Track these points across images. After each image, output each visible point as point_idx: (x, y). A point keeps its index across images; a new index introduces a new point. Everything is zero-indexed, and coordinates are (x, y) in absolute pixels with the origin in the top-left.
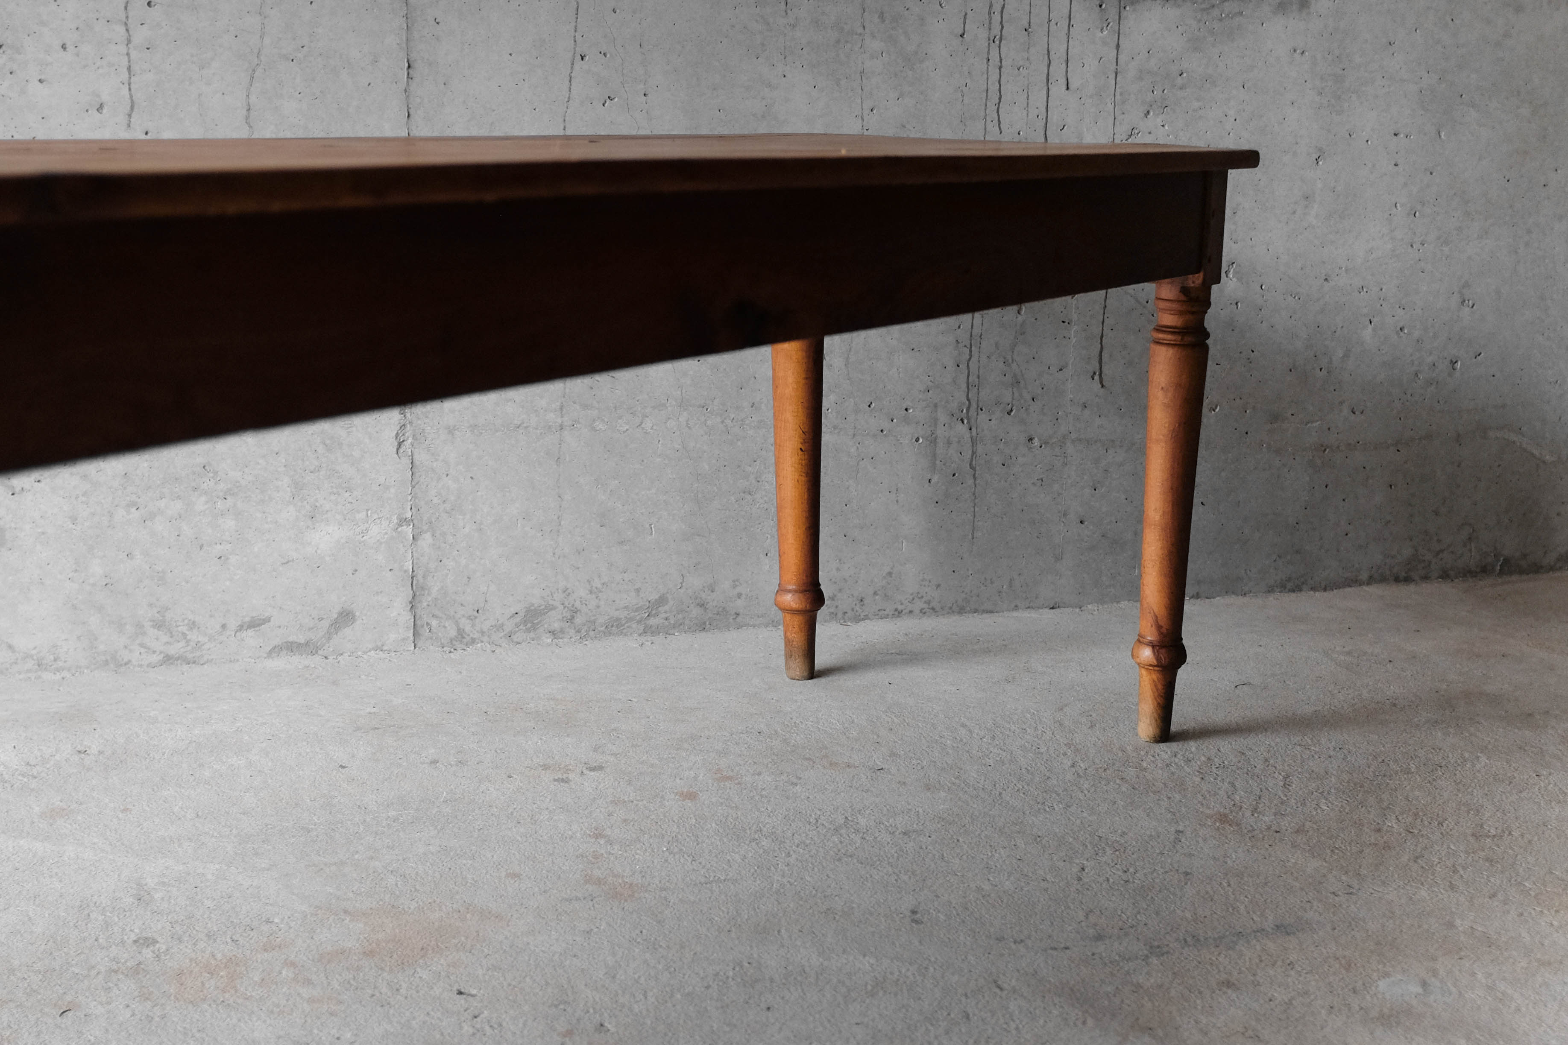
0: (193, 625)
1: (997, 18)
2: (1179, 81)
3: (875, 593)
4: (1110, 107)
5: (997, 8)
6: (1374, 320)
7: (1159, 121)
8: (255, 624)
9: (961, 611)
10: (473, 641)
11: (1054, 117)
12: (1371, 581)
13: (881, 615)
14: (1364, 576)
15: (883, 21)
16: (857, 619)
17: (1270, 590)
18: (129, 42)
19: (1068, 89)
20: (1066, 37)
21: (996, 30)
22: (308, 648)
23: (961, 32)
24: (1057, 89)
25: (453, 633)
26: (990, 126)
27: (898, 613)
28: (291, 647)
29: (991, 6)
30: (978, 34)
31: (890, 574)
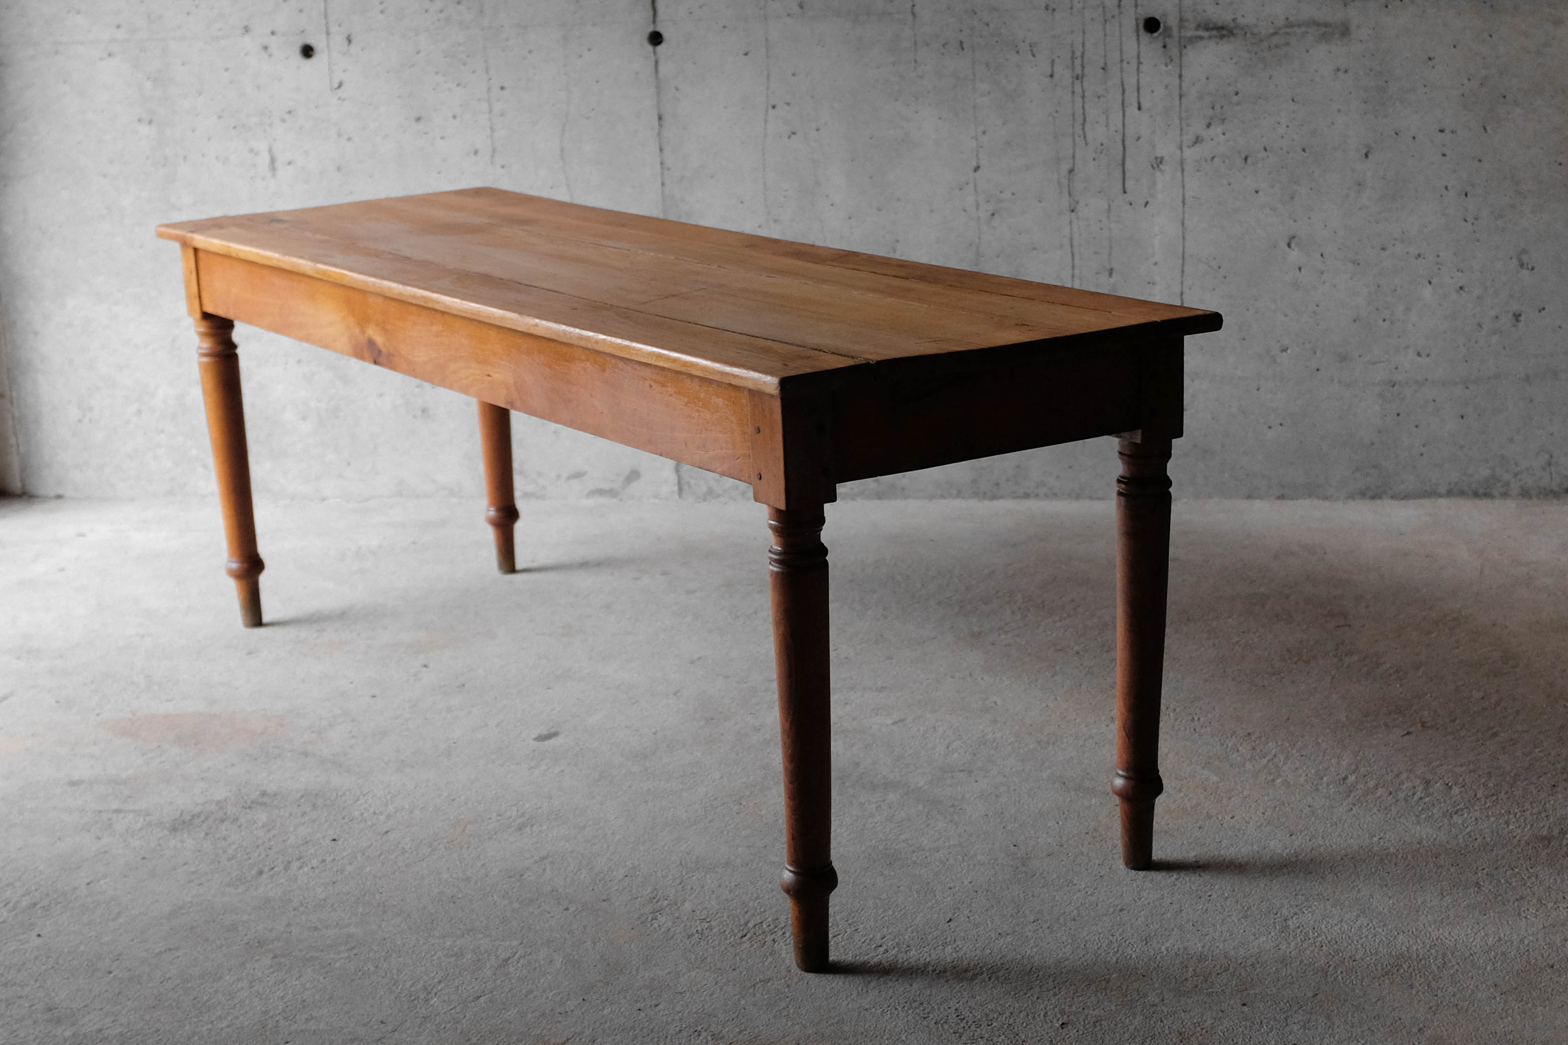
0: (540, 474)
1: (1078, 62)
2: (1235, 98)
3: (1007, 480)
4: (1177, 121)
5: (1078, 54)
6: (1434, 281)
7: (1219, 130)
8: (578, 475)
9: (1078, 497)
10: (718, 496)
11: (1130, 131)
12: (1449, 493)
13: (1015, 496)
14: (1443, 490)
15: (989, 70)
16: (994, 497)
17: (1351, 497)
18: (491, 112)
19: (1139, 109)
20: (1136, 72)
21: (1078, 70)
22: (611, 493)
23: (1049, 73)
24: (1132, 110)
25: (704, 489)
26: (1078, 140)
27: (1027, 496)
28: (601, 492)
29: (1073, 53)
30: (1064, 74)
31: (1019, 467)
